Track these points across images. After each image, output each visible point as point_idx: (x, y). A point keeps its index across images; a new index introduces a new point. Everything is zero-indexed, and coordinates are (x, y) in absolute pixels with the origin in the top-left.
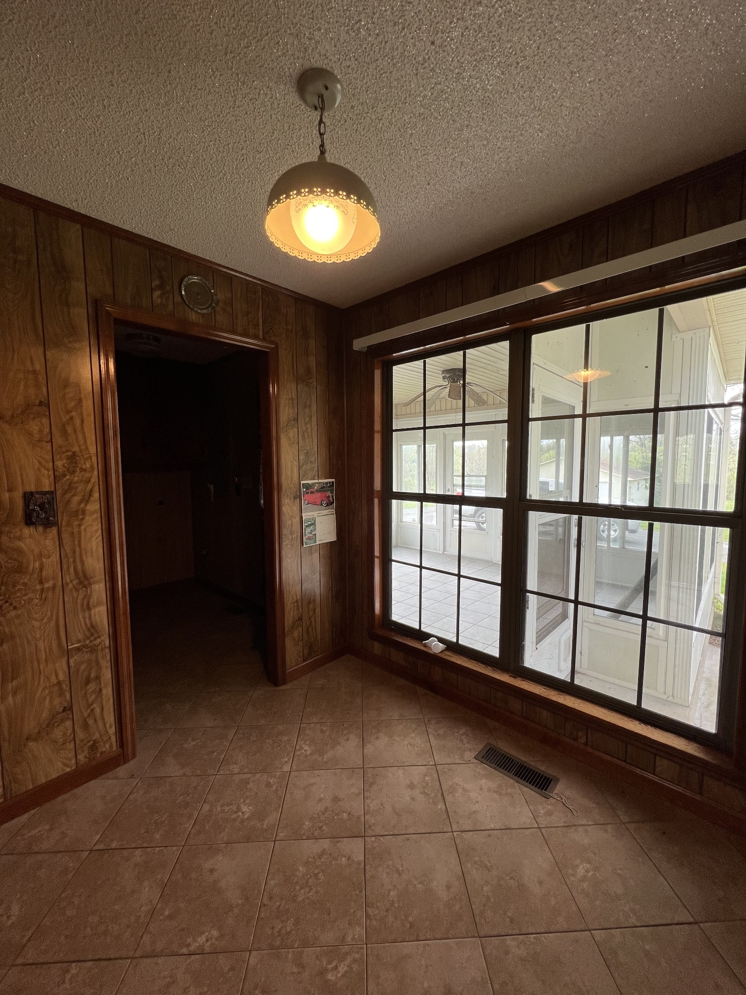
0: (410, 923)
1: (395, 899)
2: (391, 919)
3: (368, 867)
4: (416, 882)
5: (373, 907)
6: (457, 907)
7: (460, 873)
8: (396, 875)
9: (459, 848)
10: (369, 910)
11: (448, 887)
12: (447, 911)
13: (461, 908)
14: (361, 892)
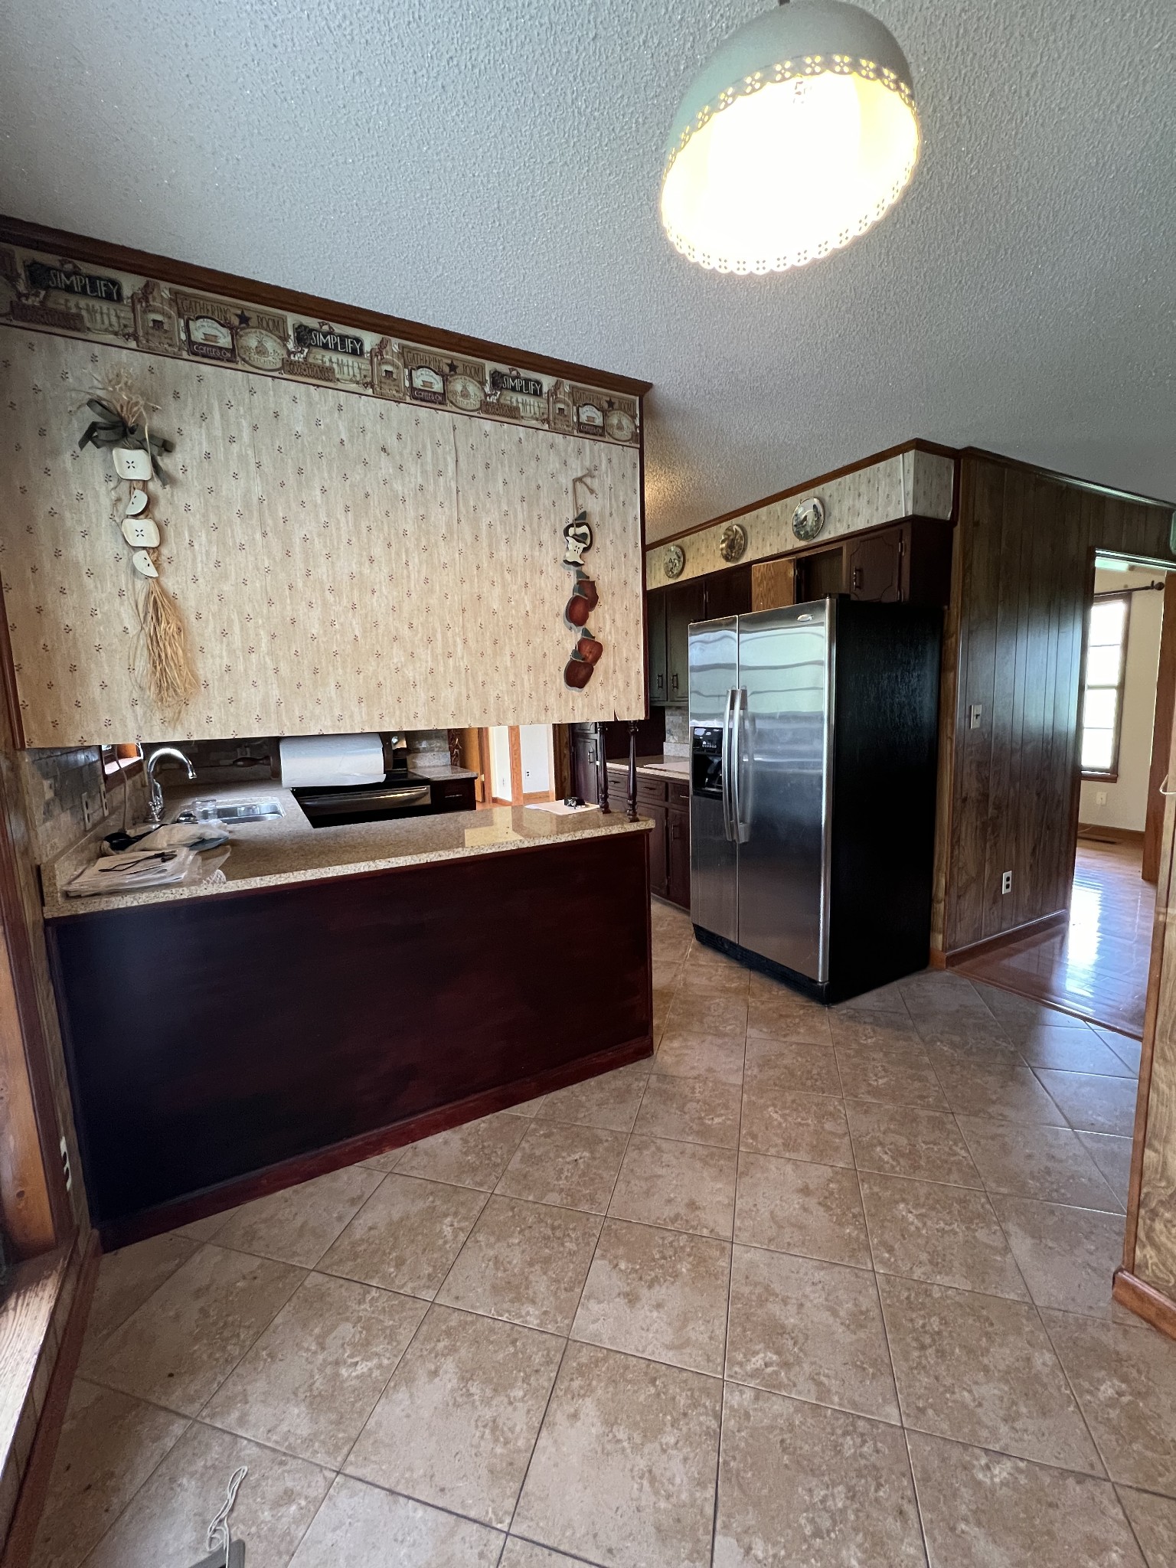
0: (654, 1385)
1: (668, 1429)
2: (682, 1401)
3: (709, 1510)
4: (625, 1444)
5: (708, 1428)
6: (576, 1384)
7: (544, 1433)
8: (657, 1471)
9: (518, 1485)
10: (714, 1424)
11: (575, 1416)
12: (594, 1383)
13: (572, 1380)
14: (726, 1463)
